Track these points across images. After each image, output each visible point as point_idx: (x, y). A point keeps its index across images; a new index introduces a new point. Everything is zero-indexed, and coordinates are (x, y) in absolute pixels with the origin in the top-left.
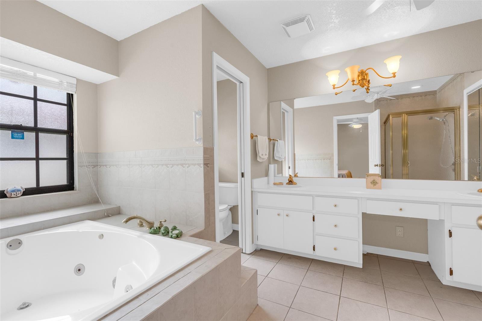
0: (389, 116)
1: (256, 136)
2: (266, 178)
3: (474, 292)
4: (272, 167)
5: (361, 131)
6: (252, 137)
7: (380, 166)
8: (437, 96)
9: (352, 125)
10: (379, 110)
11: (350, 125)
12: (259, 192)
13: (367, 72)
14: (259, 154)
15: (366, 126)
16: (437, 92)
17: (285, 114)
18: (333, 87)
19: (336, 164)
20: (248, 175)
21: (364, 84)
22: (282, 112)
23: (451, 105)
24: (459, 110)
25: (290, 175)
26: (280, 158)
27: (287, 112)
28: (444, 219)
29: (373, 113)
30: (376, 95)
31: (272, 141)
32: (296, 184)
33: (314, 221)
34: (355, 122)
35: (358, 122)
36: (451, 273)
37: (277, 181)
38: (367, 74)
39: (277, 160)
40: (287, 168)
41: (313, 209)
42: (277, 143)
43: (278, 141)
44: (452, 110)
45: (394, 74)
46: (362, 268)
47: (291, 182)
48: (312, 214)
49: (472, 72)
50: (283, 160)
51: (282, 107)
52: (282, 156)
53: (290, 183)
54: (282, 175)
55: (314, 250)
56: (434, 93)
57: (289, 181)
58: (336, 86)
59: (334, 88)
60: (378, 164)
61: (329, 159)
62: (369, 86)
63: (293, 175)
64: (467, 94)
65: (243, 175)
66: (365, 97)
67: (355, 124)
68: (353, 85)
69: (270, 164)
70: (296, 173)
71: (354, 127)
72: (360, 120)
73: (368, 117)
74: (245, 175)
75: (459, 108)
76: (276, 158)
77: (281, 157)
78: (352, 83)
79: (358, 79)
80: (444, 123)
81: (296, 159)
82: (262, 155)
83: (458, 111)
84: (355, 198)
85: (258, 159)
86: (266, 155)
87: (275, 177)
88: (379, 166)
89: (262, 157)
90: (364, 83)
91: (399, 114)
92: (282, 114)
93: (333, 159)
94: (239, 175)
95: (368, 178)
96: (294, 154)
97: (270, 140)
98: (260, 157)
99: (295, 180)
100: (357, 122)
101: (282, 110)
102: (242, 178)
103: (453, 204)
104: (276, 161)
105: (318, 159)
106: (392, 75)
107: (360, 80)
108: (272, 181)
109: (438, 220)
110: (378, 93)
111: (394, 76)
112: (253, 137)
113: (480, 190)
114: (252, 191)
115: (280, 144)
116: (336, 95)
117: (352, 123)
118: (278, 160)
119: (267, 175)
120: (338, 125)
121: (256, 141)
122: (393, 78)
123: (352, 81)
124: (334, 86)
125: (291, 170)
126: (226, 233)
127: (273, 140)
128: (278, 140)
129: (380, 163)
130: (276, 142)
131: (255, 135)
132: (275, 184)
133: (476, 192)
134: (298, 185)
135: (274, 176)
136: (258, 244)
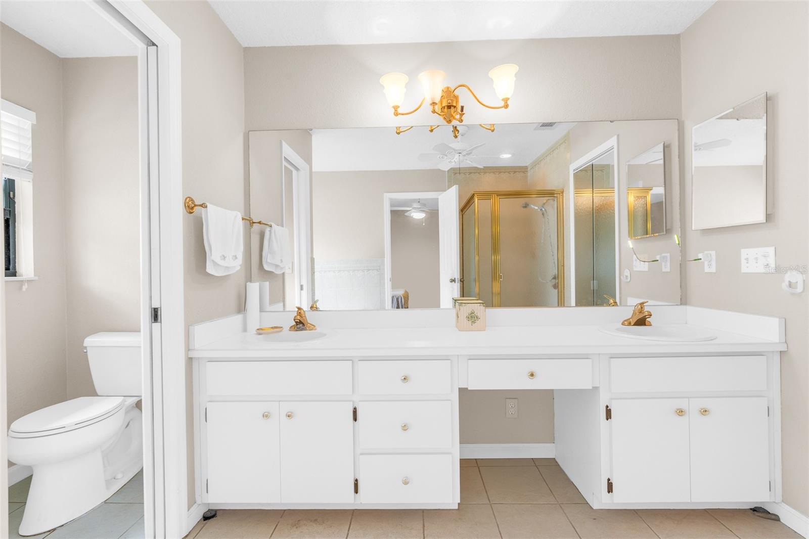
0: (472, 197)
1: (201, 206)
2: (239, 317)
3: (637, 511)
4: (254, 288)
5: (424, 224)
6: (190, 206)
7: (458, 283)
8: (529, 174)
9: (411, 213)
10: (457, 186)
11: (408, 212)
12: (211, 360)
13: (456, 93)
14: (211, 255)
15: (433, 215)
16: (529, 169)
17: (293, 172)
18: (393, 110)
19: (389, 279)
20: (173, 314)
21: (452, 116)
22: (285, 166)
23: (549, 187)
24: (563, 195)
25: (299, 309)
26: (277, 266)
27: (297, 169)
28: (598, 386)
29: (445, 192)
30: (457, 156)
31: (256, 227)
32: (312, 328)
33: (355, 419)
34: (415, 208)
35: (420, 208)
36: (610, 488)
37: (268, 324)
38: (456, 97)
39: (270, 273)
40: (297, 288)
41: (353, 392)
42: (270, 231)
43: (271, 226)
44: (550, 194)
45: (506, 100)
46: (458, 509)
47: (300, 324)
48: (352, 403)
49: (611, 122)
50: (288, 271)
51: (283, 155)
52: (282, 261)
53: (298, 326)
54: (284, 305)
55: (356, 491)
56: (523, 170)
57: (296, 322)
58: (399, 111)
59: (396, 114)
60: (455, 278)
61: (377, 270)
62: (462, 118)
63: (305, 307)
64: (574, 170)
65: (155, 315)
66: (439, 157)
67: (416, 212)
68: (432, 112)
69: (251, 281)
70: (316, 300)
71: (414, 217)
72: (422, 205)
73: (438, 199)
74: (164, 315)
75: (563, 192)
76: (266, 267)
77: (279, 263)
78: (431, 108)
79: (441, 104)
80: (543, 214)
81: (315, 270)
82: (224, 257)
83: (561, 197)
84: (446, 358)
85: (210, 269)
86: (235, 257)
87: (263, 313)
88: (457, 281)
89: (221, 263)
90: (452, 113)
91: (486, 195)
92: (285, 168)
93: (384, 269)
94: (145, 316)
95: (461, 308)
96: (312, 260)
97: (249, 222)
98: (214, 263)
99: (310, 317)
100: (418, 208)
101: (284, 163)
102: (154, 324)
103: (613, 357)
104: (266, 275)
105: (358, 270)
106: (502, 104)
107: (444, 107)
108: (253, 324)
109: (591, 388)
110: (460, 153)
111: (506, 106)
112: (192, 208)
113: (625, 321)
114: (190, 361)
115: (277, 235)
116: (398, 133)
117: (411, 209)
118: (273, 272)
119: (241, 307)
120: (391, 211)
121: (201, 218)
122: (503, 108)
123: (431, 104)
124: (396, 108)
125: (304, 292)
126: (119, 476)
127: (260, 223)
128: (273, 225)
129: (459, 277)
130: (268, 229)
131: (201, 203)
132: (260, 332)
133: (619, 325)
134: (319, 330)
135: (261, 311)
136: (209, 502)
